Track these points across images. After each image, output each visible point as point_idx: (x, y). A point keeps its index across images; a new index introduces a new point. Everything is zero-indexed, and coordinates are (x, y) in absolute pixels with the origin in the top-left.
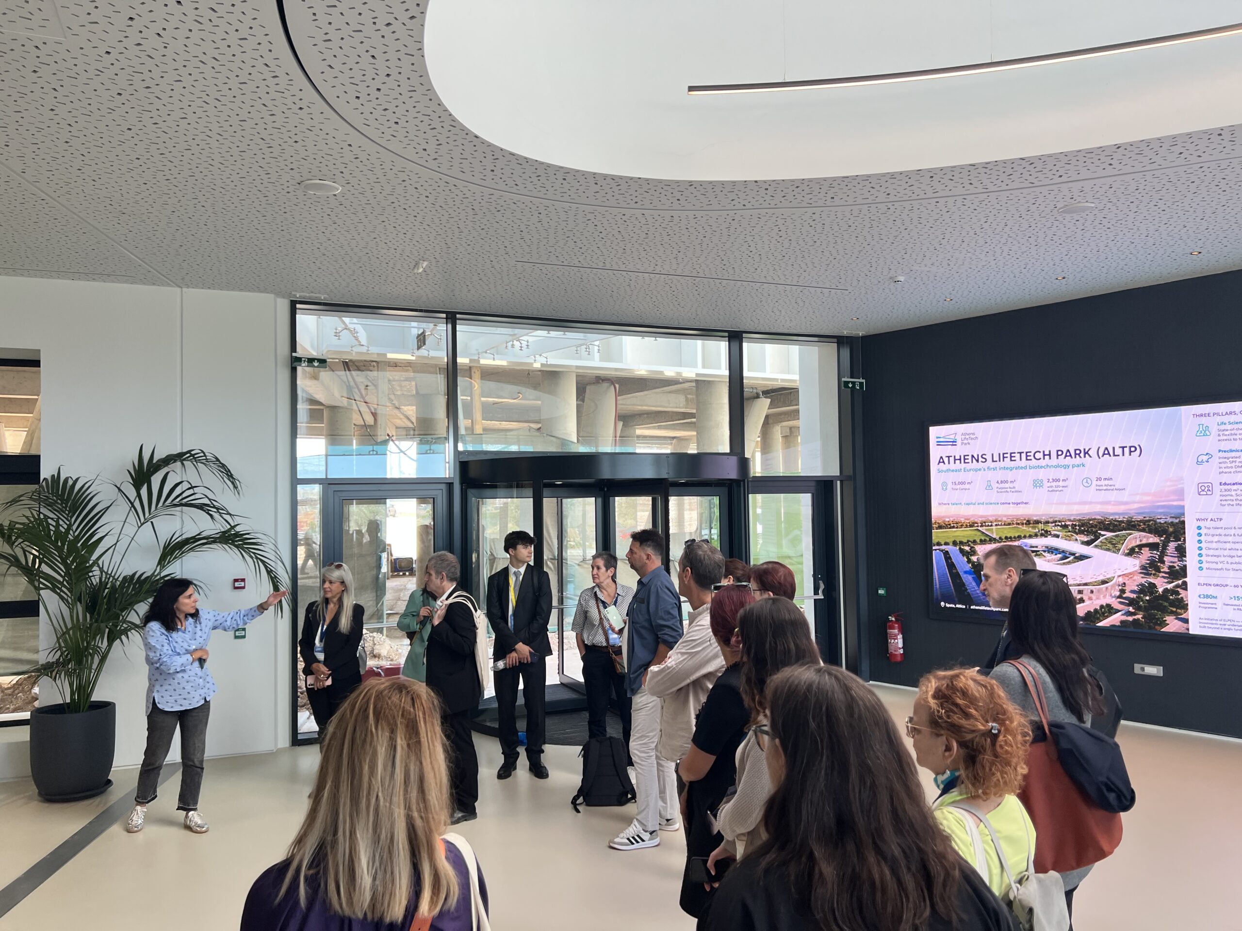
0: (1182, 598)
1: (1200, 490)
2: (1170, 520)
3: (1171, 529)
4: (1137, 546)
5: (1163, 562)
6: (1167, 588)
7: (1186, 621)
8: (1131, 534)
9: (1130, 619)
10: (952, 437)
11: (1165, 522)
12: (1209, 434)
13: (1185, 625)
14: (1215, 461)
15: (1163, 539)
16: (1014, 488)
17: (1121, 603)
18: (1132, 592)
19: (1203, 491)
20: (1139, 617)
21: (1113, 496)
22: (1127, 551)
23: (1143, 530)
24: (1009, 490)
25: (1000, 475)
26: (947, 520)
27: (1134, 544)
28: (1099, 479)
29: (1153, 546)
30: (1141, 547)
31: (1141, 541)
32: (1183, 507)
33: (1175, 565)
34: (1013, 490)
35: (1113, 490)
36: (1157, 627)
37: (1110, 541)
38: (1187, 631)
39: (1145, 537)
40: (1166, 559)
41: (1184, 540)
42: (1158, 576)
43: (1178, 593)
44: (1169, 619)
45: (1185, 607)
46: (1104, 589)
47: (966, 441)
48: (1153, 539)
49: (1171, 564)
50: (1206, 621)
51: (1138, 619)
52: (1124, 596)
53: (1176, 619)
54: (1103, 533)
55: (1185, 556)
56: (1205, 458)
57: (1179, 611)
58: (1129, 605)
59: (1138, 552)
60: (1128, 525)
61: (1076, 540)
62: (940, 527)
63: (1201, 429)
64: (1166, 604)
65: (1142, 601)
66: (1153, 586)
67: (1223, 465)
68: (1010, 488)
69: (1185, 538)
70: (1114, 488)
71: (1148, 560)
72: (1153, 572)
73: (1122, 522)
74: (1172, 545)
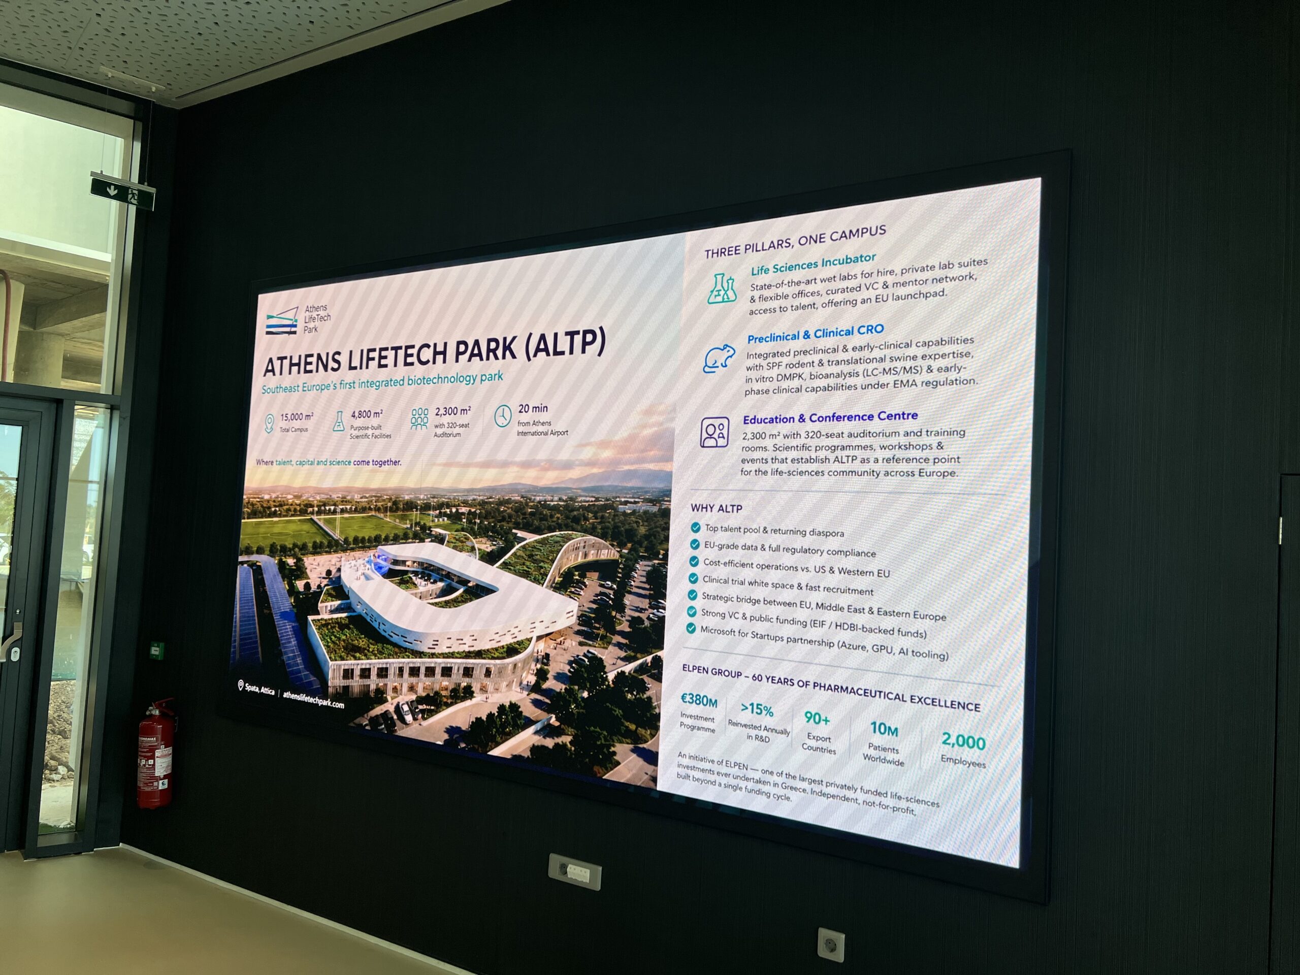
0: (649, 698)
1: (705, 435)
2: (642, 507)
3: (642, 530)
4: (577, 568)
5: (621, 608)
6: (623, 672)
7: (651, 758)
8: (569, 538)
9: (549, 743)
10: (290, 315)
11: (634, 512)
12: (732, 297)
13: (650, 768)
14: (740, 363)
15: (625, 551)
16: (379, 427)
17: (536, 703)
18: (559, 677)
19: (711, 437)
20: (566, 739)
21: (546, 449)
22: (558, 579)
23: (592, 531)
24: (370, 432)
25: (356, 400)
26: (267, 497)
27: (572, 563)
28: (524, 408)
29: (605, 569)
30: (584, 569)
31: (586, 555)
32: (669, 476)
33: (643, 616)
34: (377, 432)
35: (546, 434)
36: (596, 768)
37: (530, 553)
38: (652, 785)
39: (593, 546)
40: (628, 600)
41: (666, 556)
42: (609, 643)
43: (643, 688)
44: (622, 750)
45: (652, 722)
46: (510, 667)
47: (311, 325)
48: (608, 553)
49: (636, 614)
50: (692, 763)
51: (564, 745)
52: (545, 686)
53: (633, 751)
54: (520, 534)
55: (664, 597)
56: (721, 357)
57: (641, 731)
58: (548, 709)
59: (578, 582)
60: (567, 517)
61: (473, 549)
62: (254, 514)
63: (719, 287)
64: (618, 712)
65: (576, 701)
66: (597, 664)
67: (753, 374)
68: (373, 428)
69: (667, 550)
70: (550, 428)
71: (594, 602)
72: (602, 632)
73: (555, 508)
74: (642, 568)
